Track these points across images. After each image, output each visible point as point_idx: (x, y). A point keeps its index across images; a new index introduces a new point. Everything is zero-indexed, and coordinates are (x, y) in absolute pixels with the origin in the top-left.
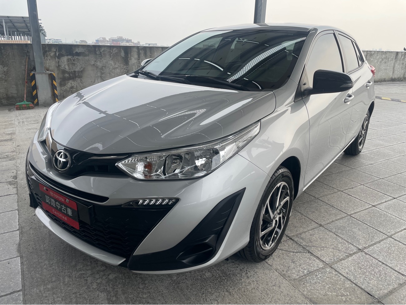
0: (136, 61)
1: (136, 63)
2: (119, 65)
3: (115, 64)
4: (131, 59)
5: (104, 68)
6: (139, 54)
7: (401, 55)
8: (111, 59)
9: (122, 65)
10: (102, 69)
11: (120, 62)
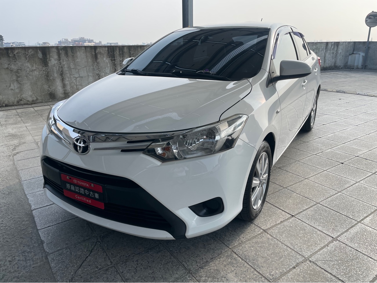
0: (56, 62)
1: (57, 64)
2: (36, 67)
3: (33, 66)
4: (50, 60)
5: (19, 71)
6: (59, 55)
7: (330, 45)
8: (27, 61)
9: (40, 66)
10: (17, 72)
11: (38, 64)
